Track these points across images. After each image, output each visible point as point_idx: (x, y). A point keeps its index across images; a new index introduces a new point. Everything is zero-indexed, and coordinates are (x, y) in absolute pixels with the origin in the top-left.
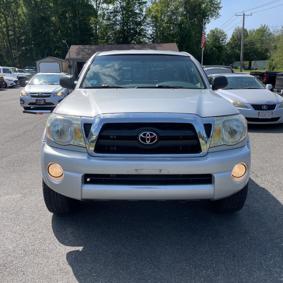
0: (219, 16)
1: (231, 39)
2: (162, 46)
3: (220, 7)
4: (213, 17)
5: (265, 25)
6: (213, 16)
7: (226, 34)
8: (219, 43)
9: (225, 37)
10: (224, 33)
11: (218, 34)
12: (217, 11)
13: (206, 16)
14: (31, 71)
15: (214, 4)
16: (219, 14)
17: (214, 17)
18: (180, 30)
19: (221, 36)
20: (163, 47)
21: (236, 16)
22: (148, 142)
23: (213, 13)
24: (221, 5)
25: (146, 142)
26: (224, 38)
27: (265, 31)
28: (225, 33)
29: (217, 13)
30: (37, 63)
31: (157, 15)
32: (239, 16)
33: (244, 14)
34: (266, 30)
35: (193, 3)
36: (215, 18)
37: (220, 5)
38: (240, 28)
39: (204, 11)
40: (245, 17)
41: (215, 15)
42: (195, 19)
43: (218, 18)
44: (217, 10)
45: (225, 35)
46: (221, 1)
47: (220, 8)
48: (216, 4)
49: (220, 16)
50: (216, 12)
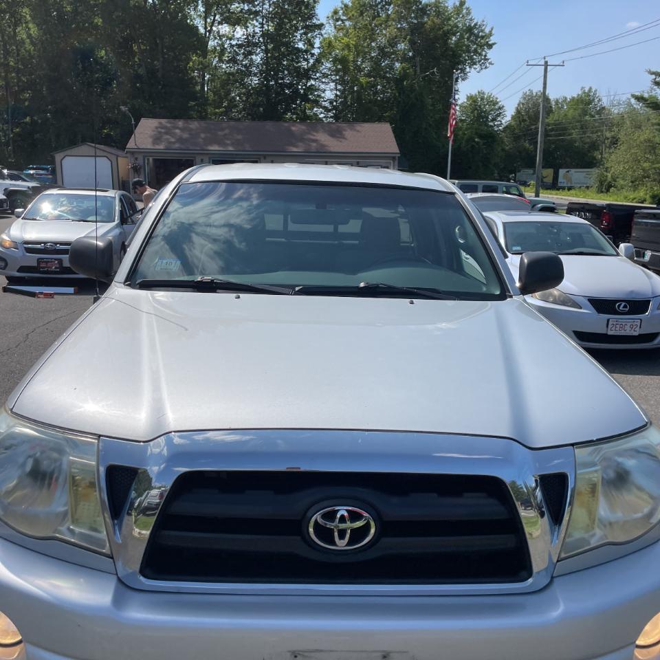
0: (488, 65)
1: (513, 117)
2: (355, 130)
3: (490, 43)
4: (475, 66)
5: (591, 88)
6: (475, 64)
7: (503, 106)
8: (487, 125)
9: (500, 113)
10: (497, 103)
11: (485, 105)
12: (484, 53)
13: (458, 63)
14: (41, 175)
15: (477, 36)
16: (488, 59)
17: (477, 66)
18: (400, 93)
19: (492, 110)
20: (358, 131)
21: (527, 65)
22: (341, 544)
23: (475, 57)
24: (492, 40)
25: (334, 543)
26: (499, 115)
27: (590, 102)
28: (500, 104)
29: (483, 57)
30: (58, 157)
31: (348, 55)
33: (546, 62)
34: (594, 100)
35: (430, 32)
36: (478, 69)
38: (534, 94)
39: (454, 52)
40: (548, 70)
41: (479, 62)
42: (435, 70)
43: (486, 68)
44: (483, 50)
45: (500, 108)
46: (492, 29)
47: (490, 46)
48: (482, 37)
49: (490, 63)
50: (480, 54)
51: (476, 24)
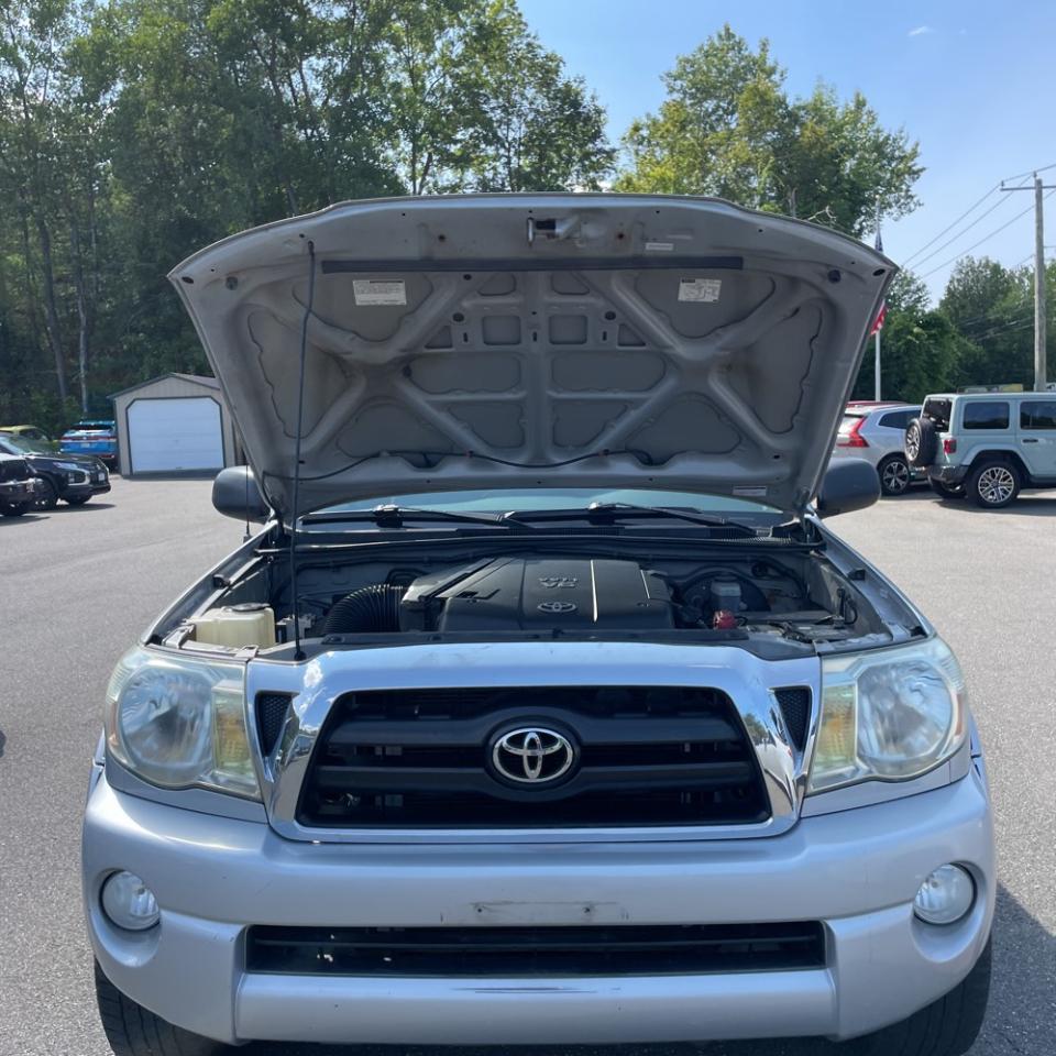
0: (912, 206)
3: (915, 168)
4: (889, 210)
7: (924, 286)
9: (920, 297)
10: (912, 281)
12: (904, 187)
13: (865, 202)
15: (893, 158)
16: (912, 197)
17: (894, 209)
19: (907, 292)
21: (1003, 190)
23: (887, 193)
24: (918, 163)
26: (918, 300)
28: (919, 282)
29: (903, 194)
30: (121, 402)
32: (1015, 192)
33: (1039, 182)
35: (811, 148)
36: (895, 215)
37: (917, 160)
38: (977, 263)
39: (853, 183)
40: (1044, 195)
41: (897, 202)
42: (827, 210)
43: (910, 211)
44: (902, 182)
45: (919, 290)
46: (917, 145)
47: (915, 174)
48: (901, 159)
49: (917, 203)
50: (898, 189)
51: (887, 138)
